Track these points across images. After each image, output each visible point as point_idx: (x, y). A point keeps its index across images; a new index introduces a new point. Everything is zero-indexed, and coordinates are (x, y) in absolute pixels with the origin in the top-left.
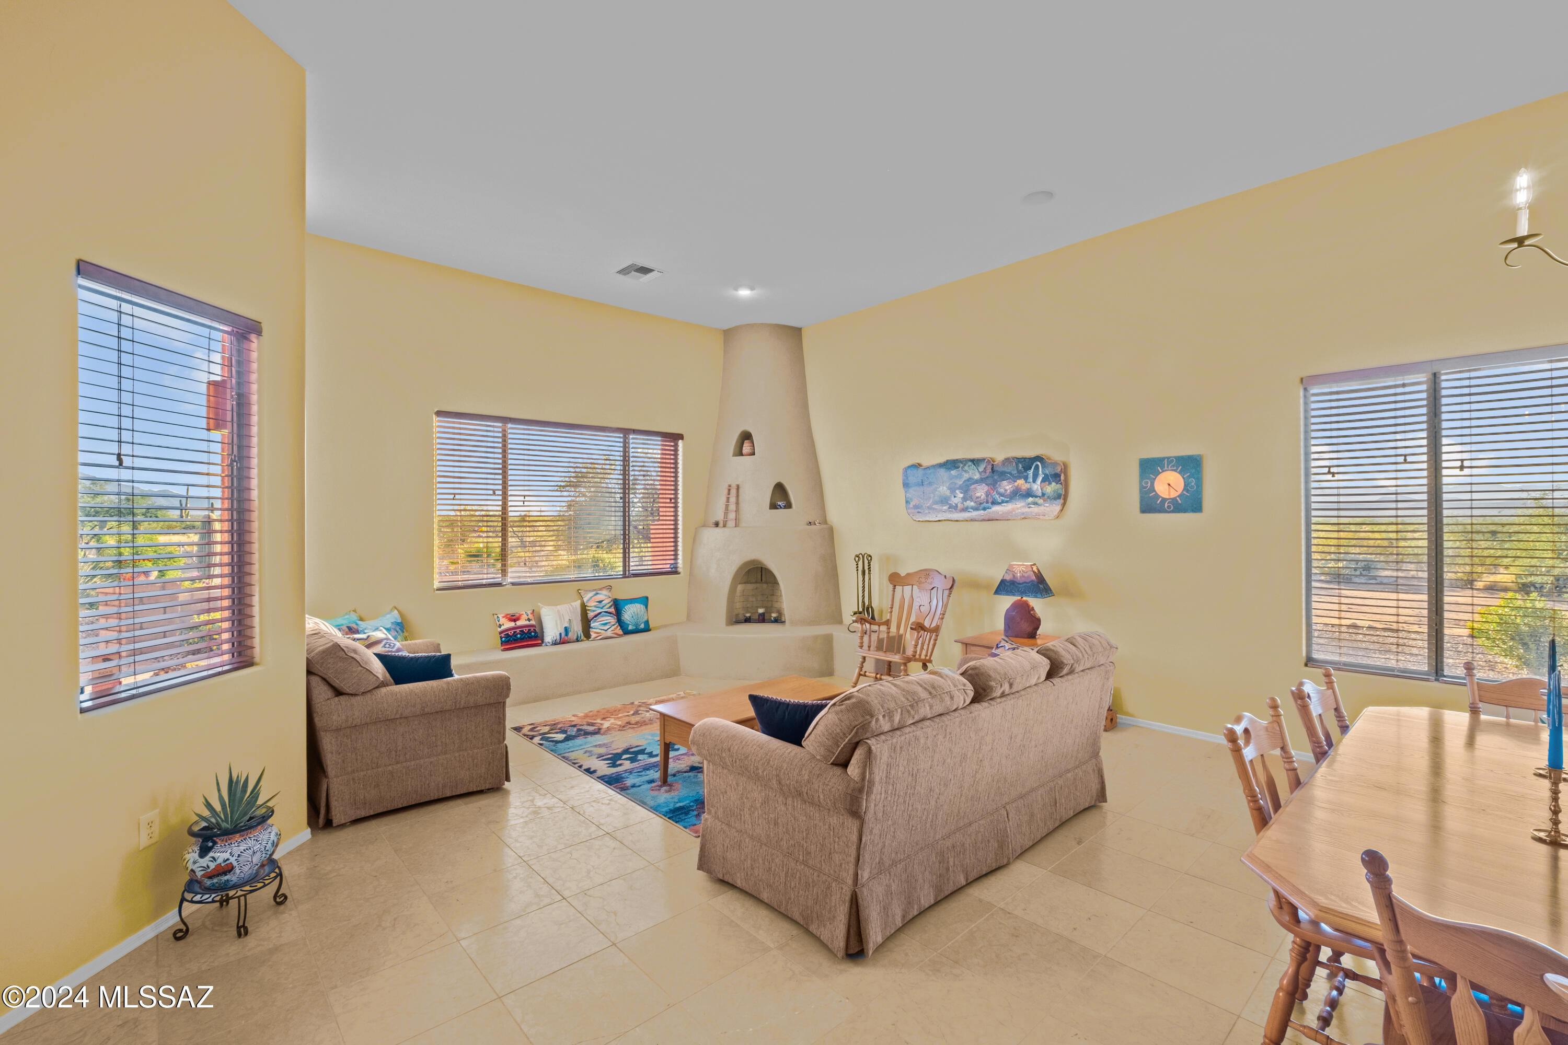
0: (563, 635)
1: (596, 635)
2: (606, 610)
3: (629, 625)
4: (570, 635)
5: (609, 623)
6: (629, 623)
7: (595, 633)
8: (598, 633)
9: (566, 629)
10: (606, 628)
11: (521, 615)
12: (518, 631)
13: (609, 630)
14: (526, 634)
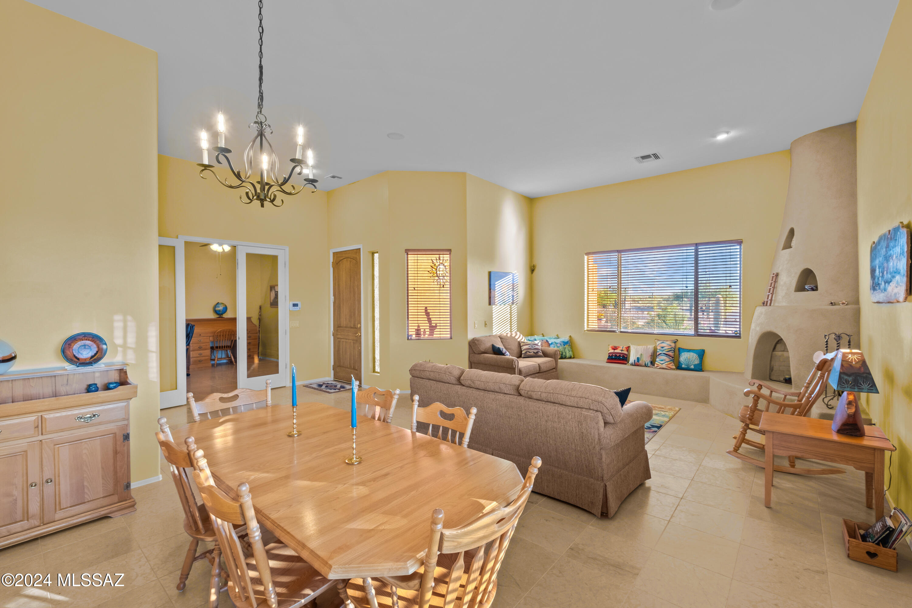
0: (636, 361)
1: (657, 365)
2: (665, 353)
3: (682, 364)
4: (640, 362)
5: (665, 360)
6: (682, 363)
7: (657, 364)
8: (658, 365)
9: (638, 358)
10: (662, 362)
11: (619, 347)
12: (614, 354)
13: (664, 364)
14: (617, 357)
